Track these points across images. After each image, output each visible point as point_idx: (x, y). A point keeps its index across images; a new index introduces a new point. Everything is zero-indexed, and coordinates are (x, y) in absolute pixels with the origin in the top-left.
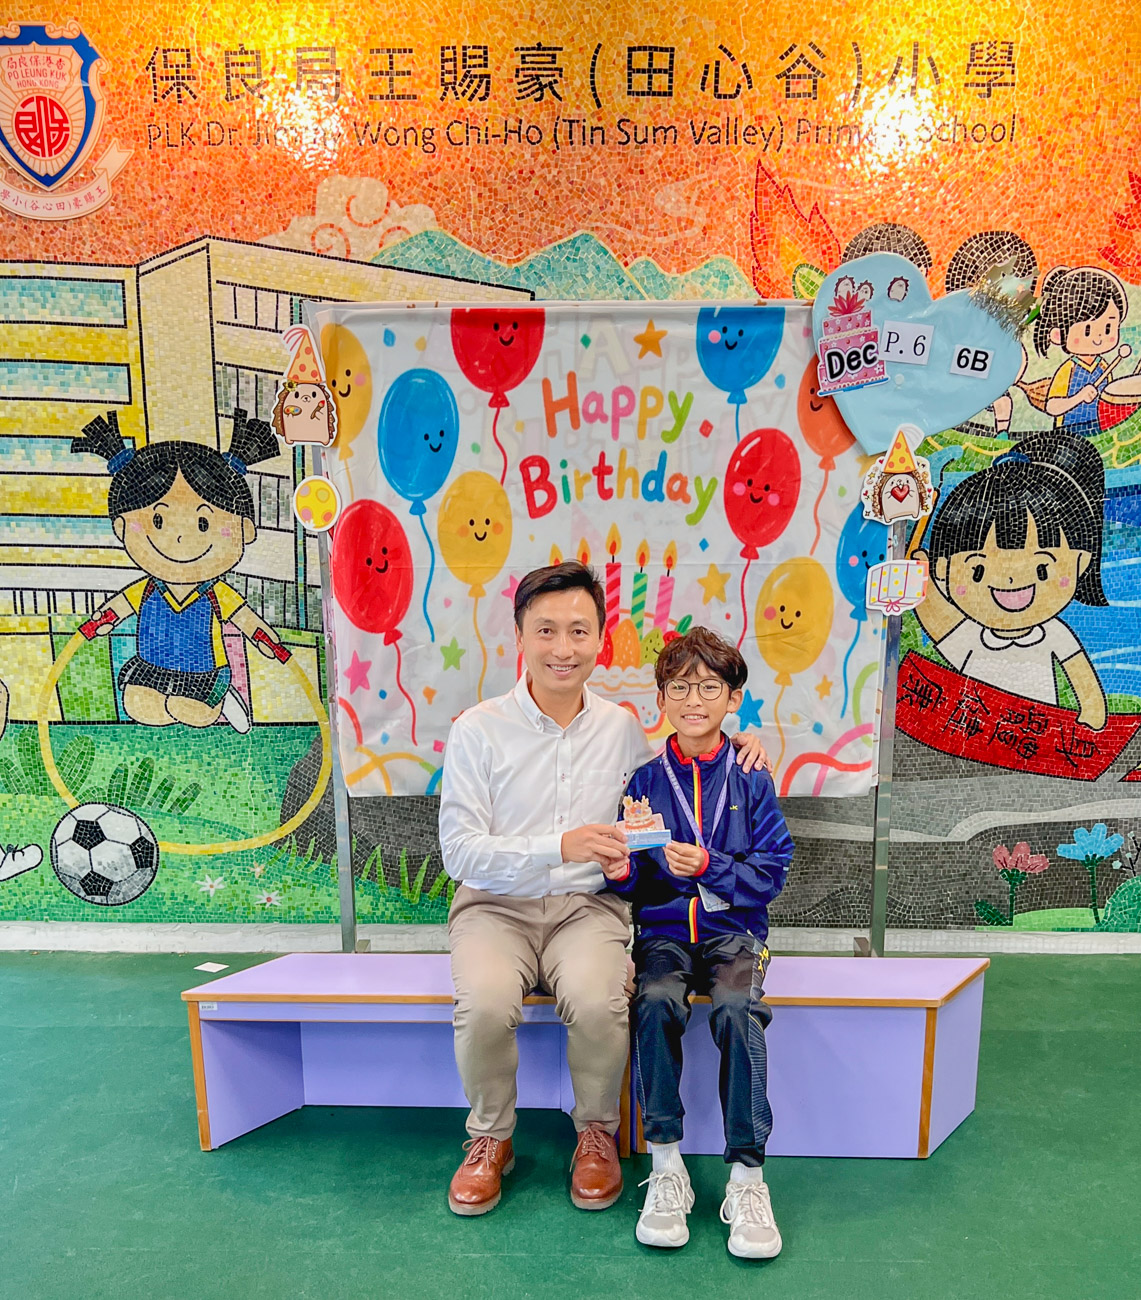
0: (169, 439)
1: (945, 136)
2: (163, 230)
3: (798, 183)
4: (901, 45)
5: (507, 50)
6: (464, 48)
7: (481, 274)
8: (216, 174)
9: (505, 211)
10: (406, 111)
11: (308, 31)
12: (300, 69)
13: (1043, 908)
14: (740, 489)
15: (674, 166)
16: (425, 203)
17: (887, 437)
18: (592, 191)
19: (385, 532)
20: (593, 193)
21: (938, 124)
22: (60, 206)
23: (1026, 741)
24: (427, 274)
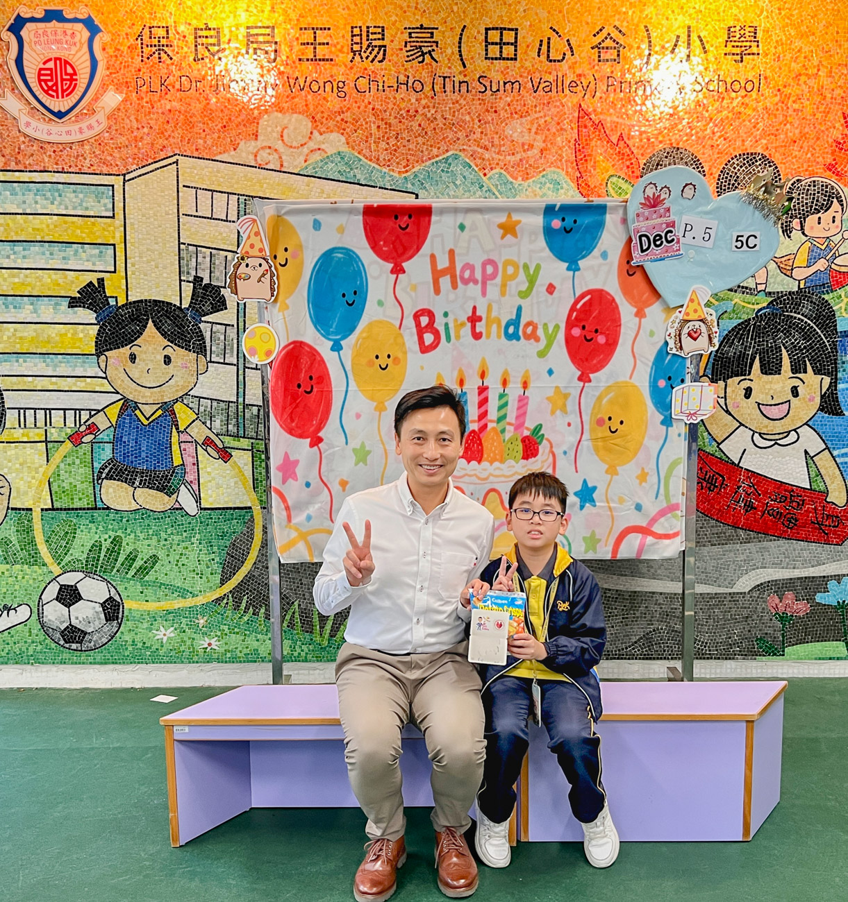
0: (143, 298)
1: (711, 88)
2: (144, 151)
3: (608, 120)
4: (679, 28)
5: (398, 29)
6: (368, 27)
7: (379, 181)
8: (186, 111)
9: (397, 138)
10: (325, 69)
11: (255, 15)
12: (248, 40)
13: (807, 642)
14: (576, 332)
15: (519, 108)
16: (338, 132)
17: (684, 295)
18: (461, 125)
19: (312, 364)
20: (461, 126)
21: (706, 81)
22: (68, 133)
23: (789, 516)
24: (339, 181)
